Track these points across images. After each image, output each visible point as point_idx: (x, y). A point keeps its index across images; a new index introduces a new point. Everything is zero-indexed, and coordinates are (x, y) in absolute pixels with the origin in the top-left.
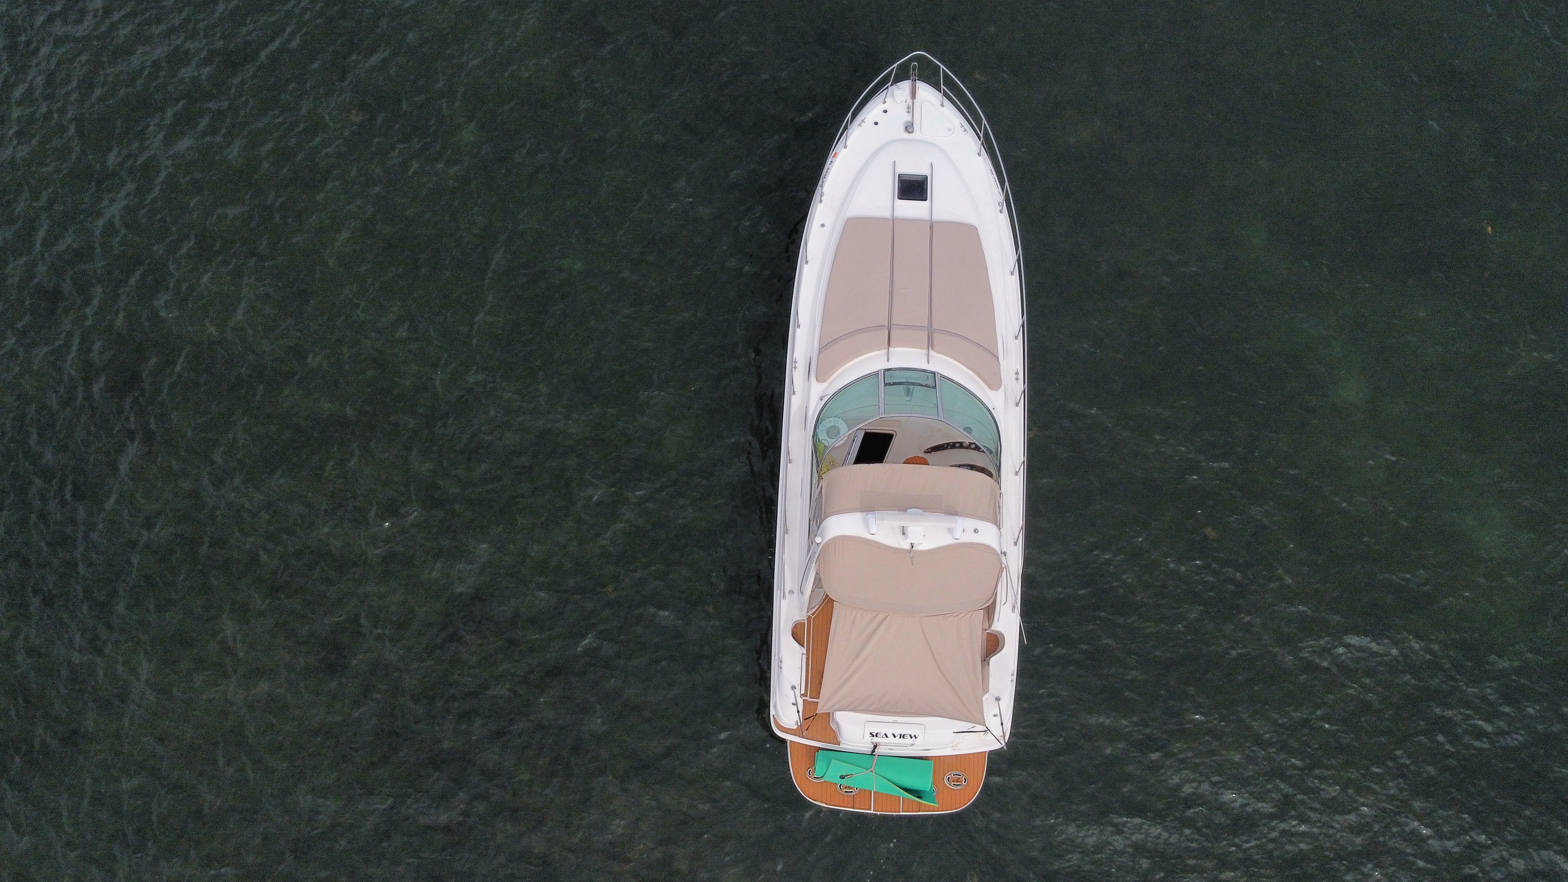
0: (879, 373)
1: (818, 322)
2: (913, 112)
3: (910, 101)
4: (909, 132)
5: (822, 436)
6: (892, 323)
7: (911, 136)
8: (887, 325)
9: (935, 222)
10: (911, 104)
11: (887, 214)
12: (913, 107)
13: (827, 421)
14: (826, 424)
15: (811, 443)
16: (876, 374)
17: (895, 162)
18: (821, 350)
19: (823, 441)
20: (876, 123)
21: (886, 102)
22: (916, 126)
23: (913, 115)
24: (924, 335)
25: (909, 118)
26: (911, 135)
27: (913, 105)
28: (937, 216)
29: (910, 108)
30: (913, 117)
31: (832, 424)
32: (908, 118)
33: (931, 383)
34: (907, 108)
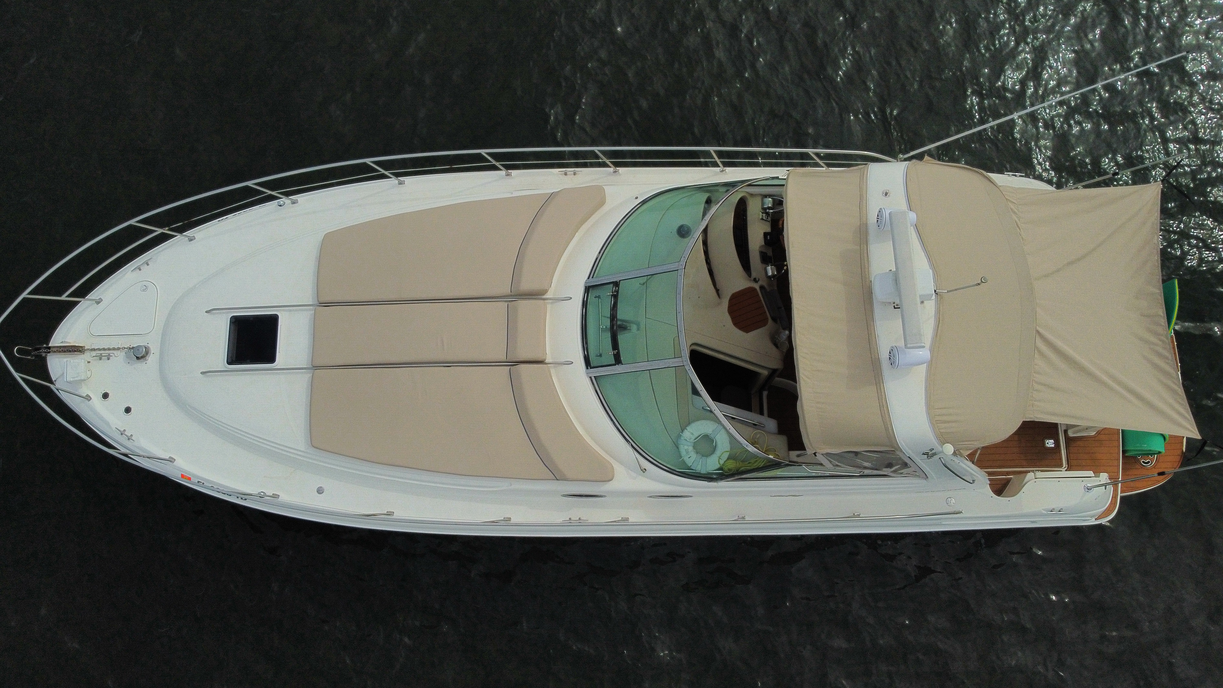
0: (593, 375)
1: (503, 485)
2: (109, 349)
3: (87, 356)
4: (147, 352)
5: (712, 464)
6: (504, 359)
7: (154, 349)
8: (509, 367)
9: (318, 301)
10: (94, 353)
11: (302, 381)
12: (99, 349)
13: (686, 459)
14: (691, 459)
15: (722, 483)
16: (596, 381)
17: (203, 373)
18: (557, 476)
19: (722, 462)
20: (128, 410)
21: (88, 395)
22: (135, 342)
23: (114, 349)
24: (523, 305)
25: (121, 355)
26: (152, 350)
27: (94, 350)
28: (307, 295)
29: (101, 354)
30: (119, 349)
31: (691, 448)
32: (119, 358)
33: (608, 291)
34: (100, 359)
